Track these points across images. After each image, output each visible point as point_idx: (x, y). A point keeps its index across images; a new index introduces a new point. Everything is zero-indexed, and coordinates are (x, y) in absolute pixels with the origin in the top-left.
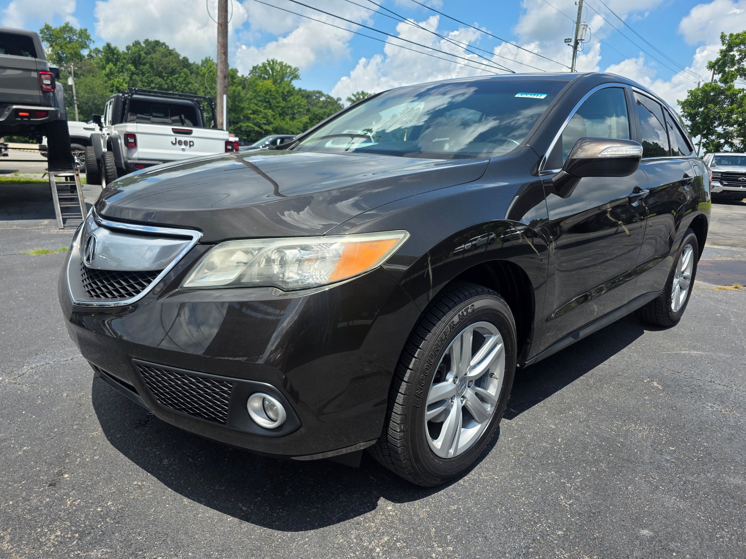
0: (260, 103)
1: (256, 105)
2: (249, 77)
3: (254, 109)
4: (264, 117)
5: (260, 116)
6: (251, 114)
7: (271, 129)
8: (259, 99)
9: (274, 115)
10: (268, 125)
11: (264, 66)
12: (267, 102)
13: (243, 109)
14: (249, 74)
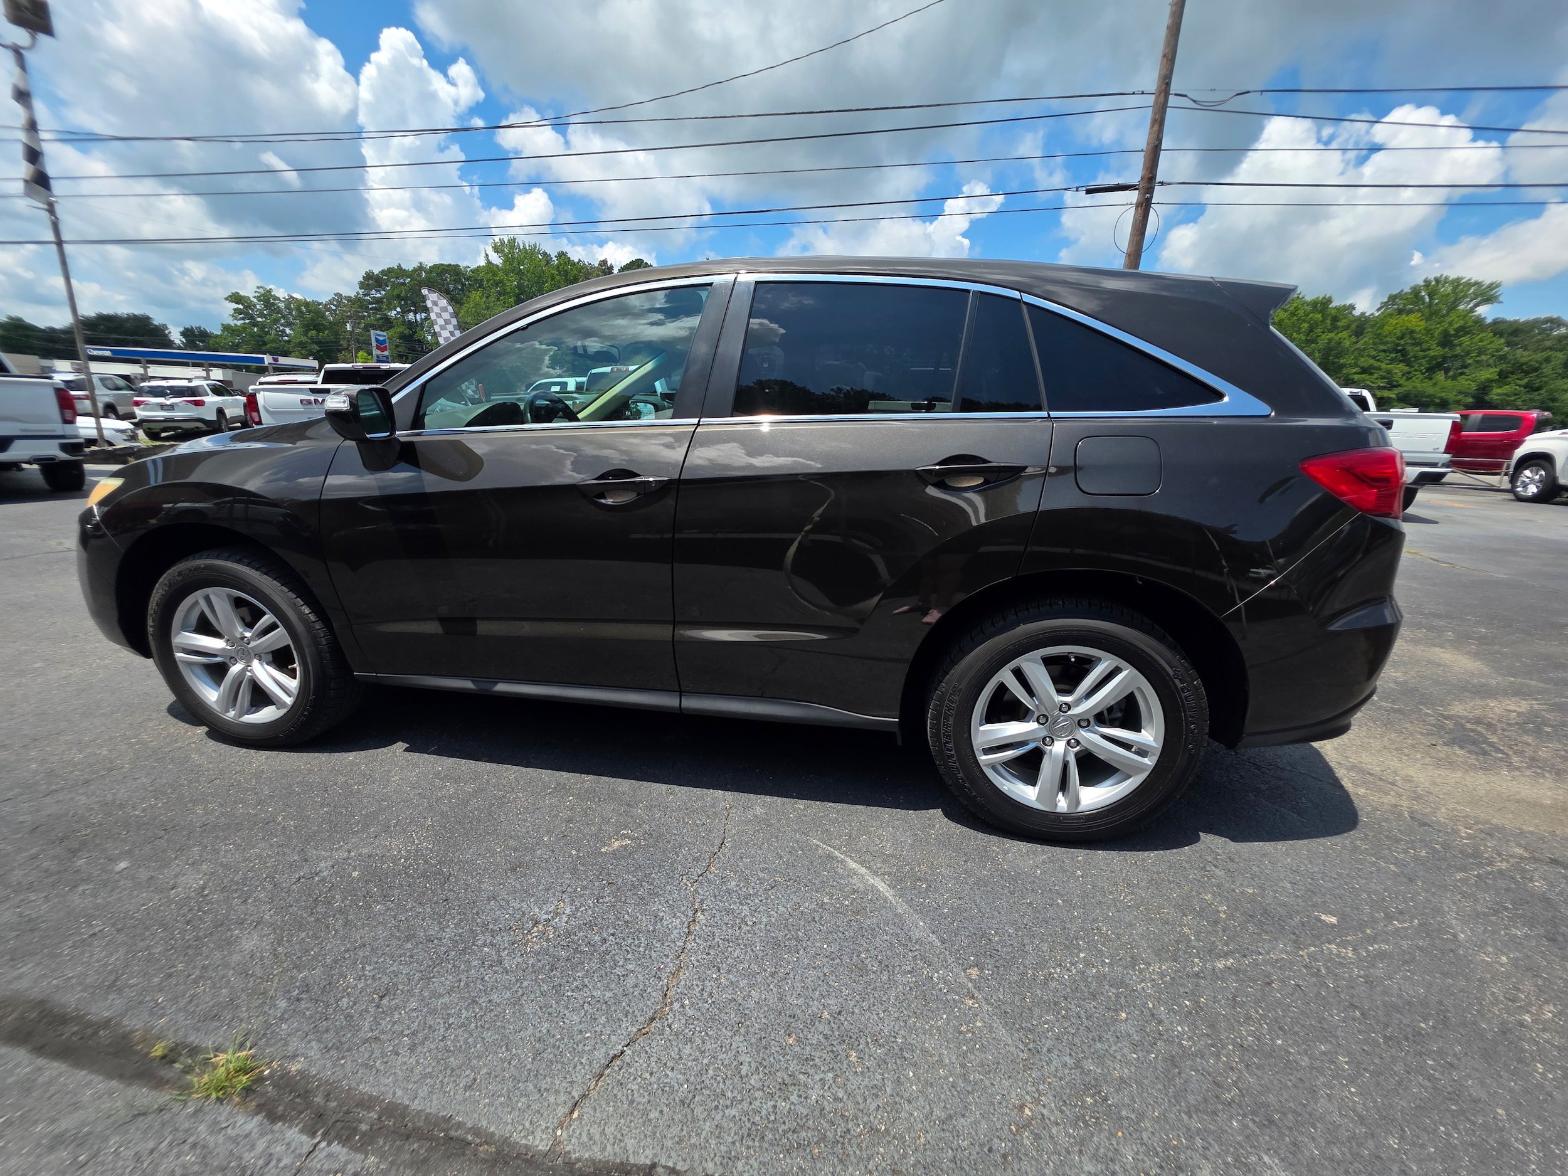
0: (1382, 355)
1: (1374, 357)
2: (1377, 314)
3: (1366, 365)
4: (1383, 378)
5: (1376, 376)
6: (1356, 373)
7: (1393, 396)
8: (1382, 347)
9: (1409, 373)
10: (1389, 389)
11: (1416, 291)
12: (1398, 351)
13: (1343, 366)
14: (1378, 310)
